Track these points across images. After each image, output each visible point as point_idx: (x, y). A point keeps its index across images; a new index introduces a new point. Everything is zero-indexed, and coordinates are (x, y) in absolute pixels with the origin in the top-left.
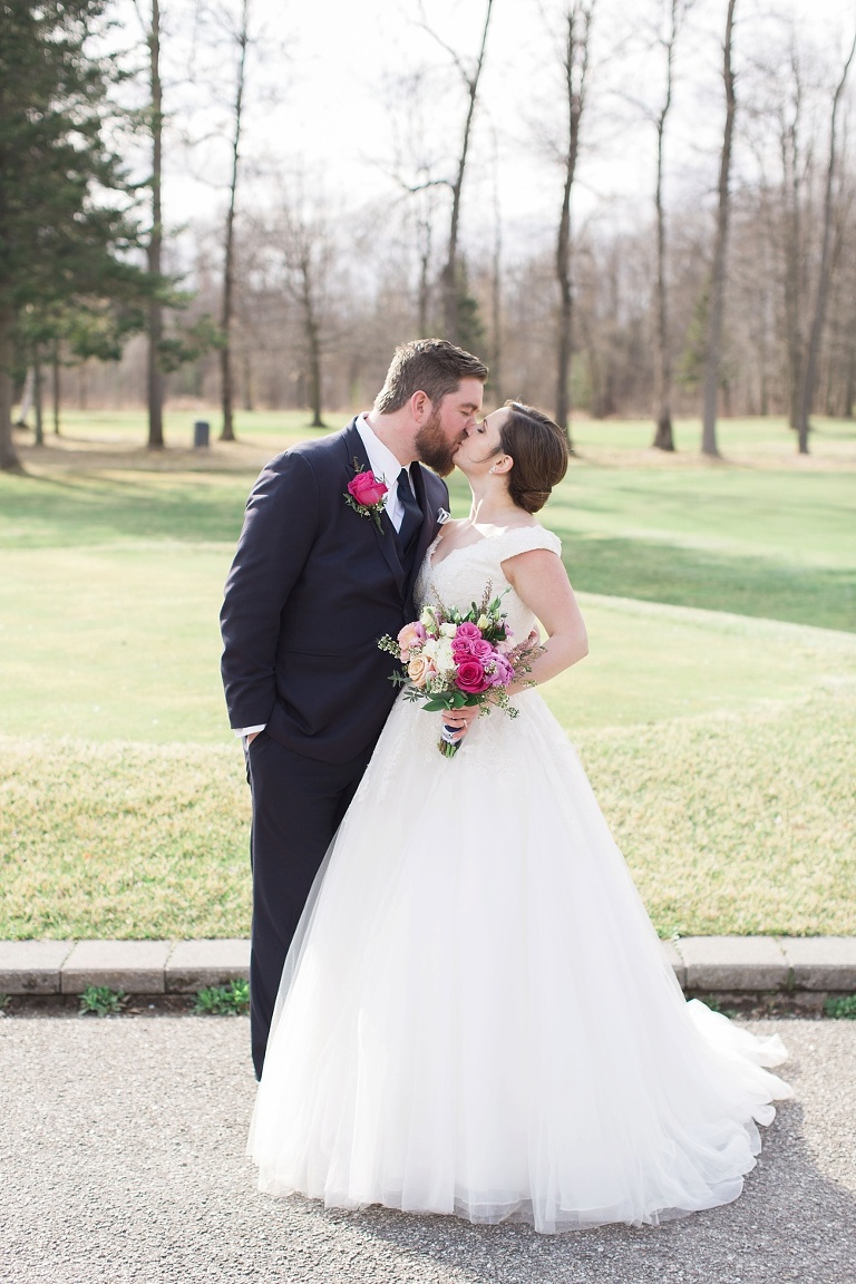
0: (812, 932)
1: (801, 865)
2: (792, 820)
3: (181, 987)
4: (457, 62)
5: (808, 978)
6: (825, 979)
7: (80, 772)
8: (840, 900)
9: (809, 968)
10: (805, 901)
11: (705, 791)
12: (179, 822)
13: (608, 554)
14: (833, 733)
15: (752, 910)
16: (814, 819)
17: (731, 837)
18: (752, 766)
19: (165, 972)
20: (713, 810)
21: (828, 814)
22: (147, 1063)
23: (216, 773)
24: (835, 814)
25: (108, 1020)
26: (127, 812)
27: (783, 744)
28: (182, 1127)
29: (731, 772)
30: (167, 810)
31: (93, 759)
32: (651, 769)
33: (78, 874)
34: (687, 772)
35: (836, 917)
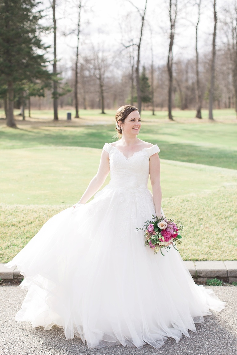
0: (205, 259)
1: (206, 239)
2: (206, 226)
3: (18, 277)
4: (139, 11)
5: (201, 274)
6: (206, 274)
8: (215, 250)
9: (202, 270)
10: (204, 250)
11: (182, 217)
12: (27, 228)
13: (176, 148)
14: (223, 200)
15: (188, 253)
16: (212, 225)
17: (187, 231)
18: (197, 210)
19: (13, 273)
20: (183, 223)
21: (217, 224)
22: (2, 301)
23: (41, 214)
24: (219, 224)
26: (13, 225)
27: (207, 203)
28: (6, 321)
29: (190, 212)
30: (24, 225)
31: (7, 210)
32: (167, 211)
34: (177, 212)
35: (213, 255)
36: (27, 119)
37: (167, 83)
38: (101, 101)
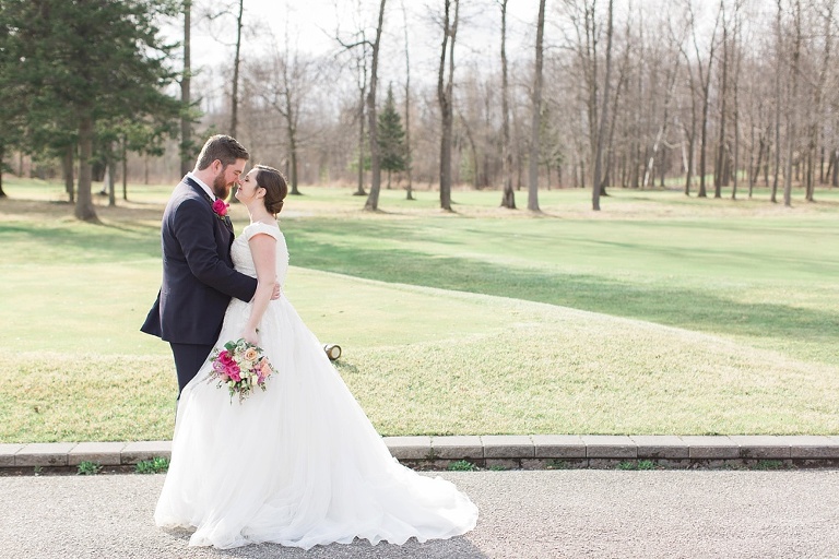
0: (449, 434)
2: (462, 387)
3: (128, 462)
5: (441, 453)
6: (448, 453)
7: (92, 367)
8: (470, 421)
9: (441, 448)
10: (451, 421)
11: (422, 374)
15: (423, 425)
16: (473, 386)
19: (120, 454)
21: (482, 385)
24: (485, 384)
25: (91, 476)
26: (114, 386)
29: (439, 366)
30: (135, 385)
31: (100, 362)
33: (84, 413)
35: (464, 427)
36: (120, 203)
37: (438, 130)
38: (291, 165)
